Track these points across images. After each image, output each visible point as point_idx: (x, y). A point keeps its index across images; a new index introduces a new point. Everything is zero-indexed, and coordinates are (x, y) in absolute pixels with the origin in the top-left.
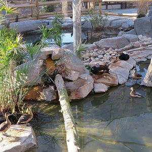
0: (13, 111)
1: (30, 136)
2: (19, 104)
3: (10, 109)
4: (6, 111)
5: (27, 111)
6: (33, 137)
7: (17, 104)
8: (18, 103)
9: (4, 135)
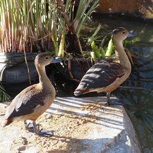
0: (60, 52)
1: (119, 140)
2: (78, 26)
3: (46, 44)
4: (35, 50)
5: (108, 54)
6: (129, 143)
7: (71, 28)
8: (76, 23)
9: (31, 130)
